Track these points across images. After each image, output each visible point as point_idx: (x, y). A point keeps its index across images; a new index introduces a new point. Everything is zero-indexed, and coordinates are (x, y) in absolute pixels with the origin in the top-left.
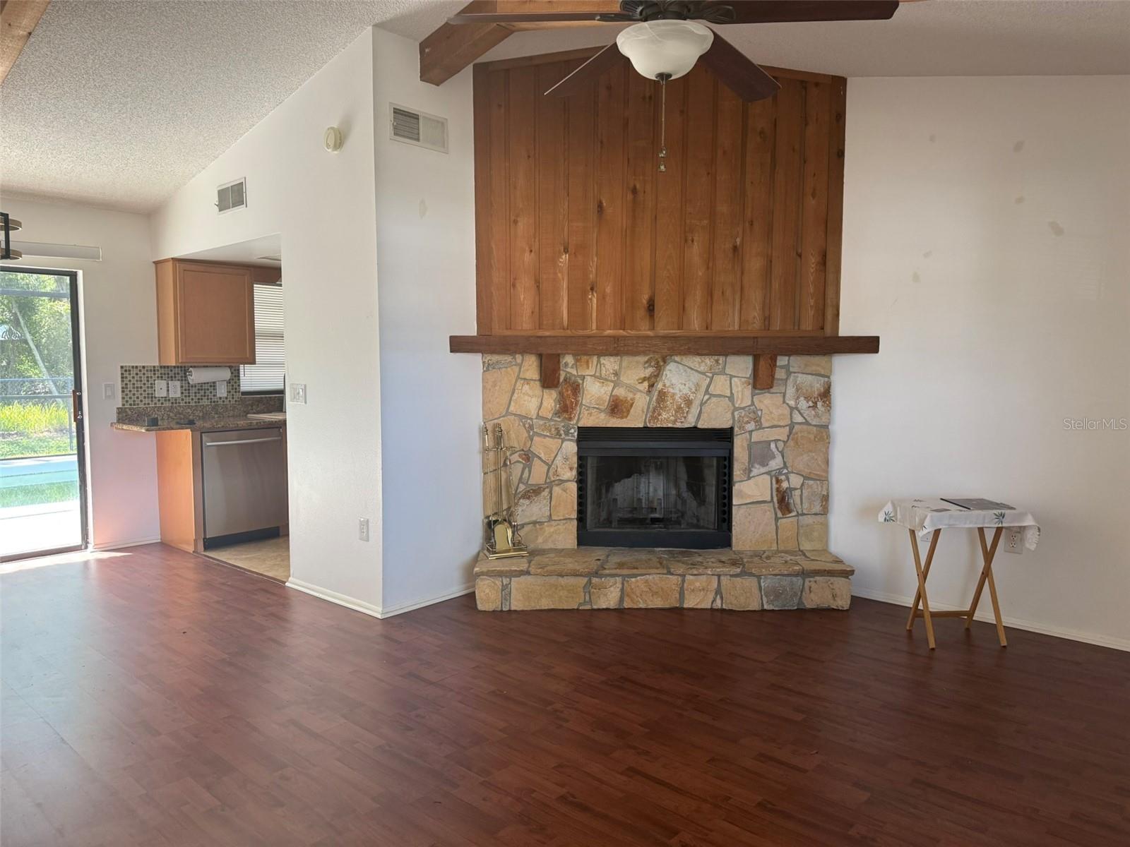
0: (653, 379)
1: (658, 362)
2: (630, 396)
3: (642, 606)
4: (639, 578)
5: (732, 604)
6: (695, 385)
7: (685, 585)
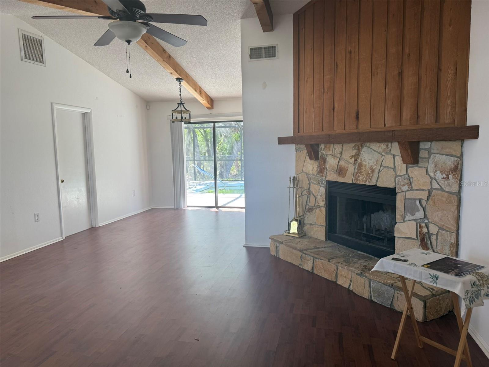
0: (356, 157)
2: (346, 165)
3: (320, 275)
4: (319, 260)
5: (356, 290)
6: (376, 160)
7: (338, 271)
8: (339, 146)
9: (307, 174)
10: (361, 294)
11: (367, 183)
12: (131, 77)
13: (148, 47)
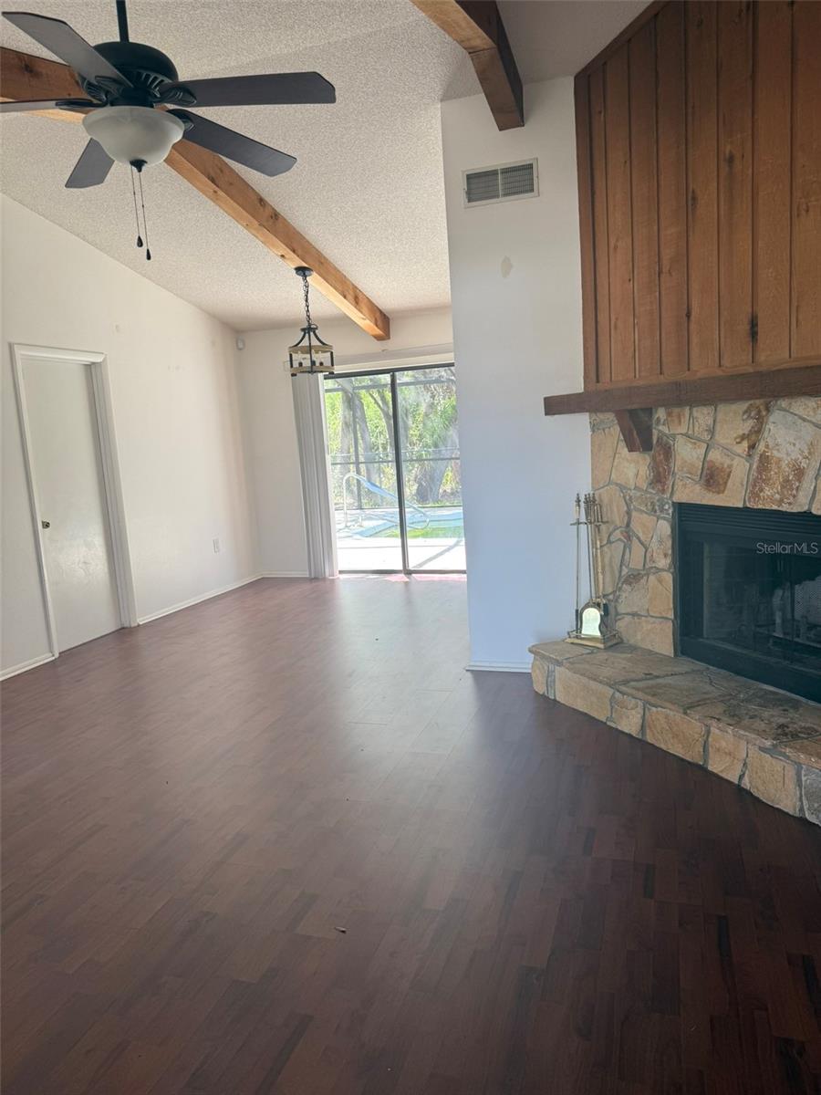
0: (753, 437)
1: (759, 412)
2: (727, 462)
3: (663, 747)
4: (659, 709)
5: (758, 790)
6: (808, 445)
7: (710, 739)
8: (705, 410)
9: (622, 488)
10: (773, 801)
11: (785, 508)
12: (149, 258)
13: (221, 193)
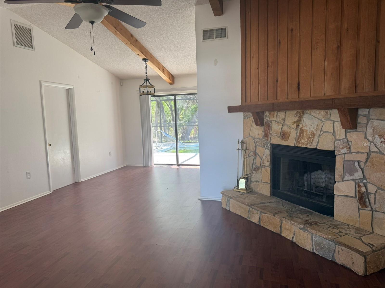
0: (298, 123)
1: (300, 114)
2: (289, 130)
3: (266, 227)
4: (265, 214)
5: (298, 243)
6: (316, 126)
7: (282, 225)
8: (282, 113)
9: (254, 138)
10: (303, 246)
11: (308, 147)
12: (94, 54)
13: (118, 32)
